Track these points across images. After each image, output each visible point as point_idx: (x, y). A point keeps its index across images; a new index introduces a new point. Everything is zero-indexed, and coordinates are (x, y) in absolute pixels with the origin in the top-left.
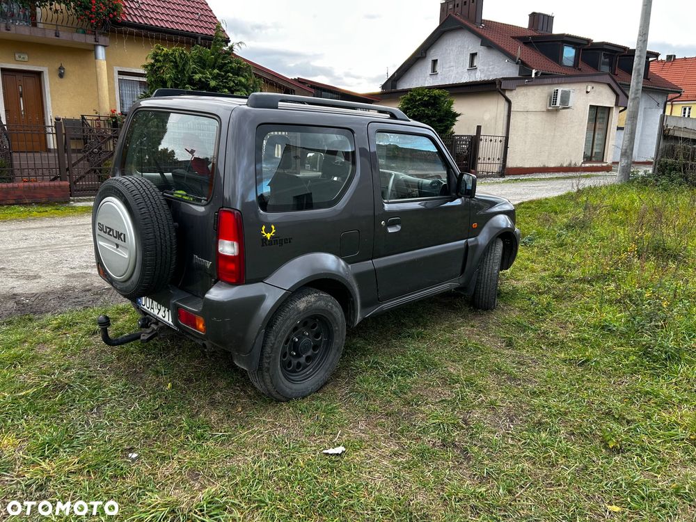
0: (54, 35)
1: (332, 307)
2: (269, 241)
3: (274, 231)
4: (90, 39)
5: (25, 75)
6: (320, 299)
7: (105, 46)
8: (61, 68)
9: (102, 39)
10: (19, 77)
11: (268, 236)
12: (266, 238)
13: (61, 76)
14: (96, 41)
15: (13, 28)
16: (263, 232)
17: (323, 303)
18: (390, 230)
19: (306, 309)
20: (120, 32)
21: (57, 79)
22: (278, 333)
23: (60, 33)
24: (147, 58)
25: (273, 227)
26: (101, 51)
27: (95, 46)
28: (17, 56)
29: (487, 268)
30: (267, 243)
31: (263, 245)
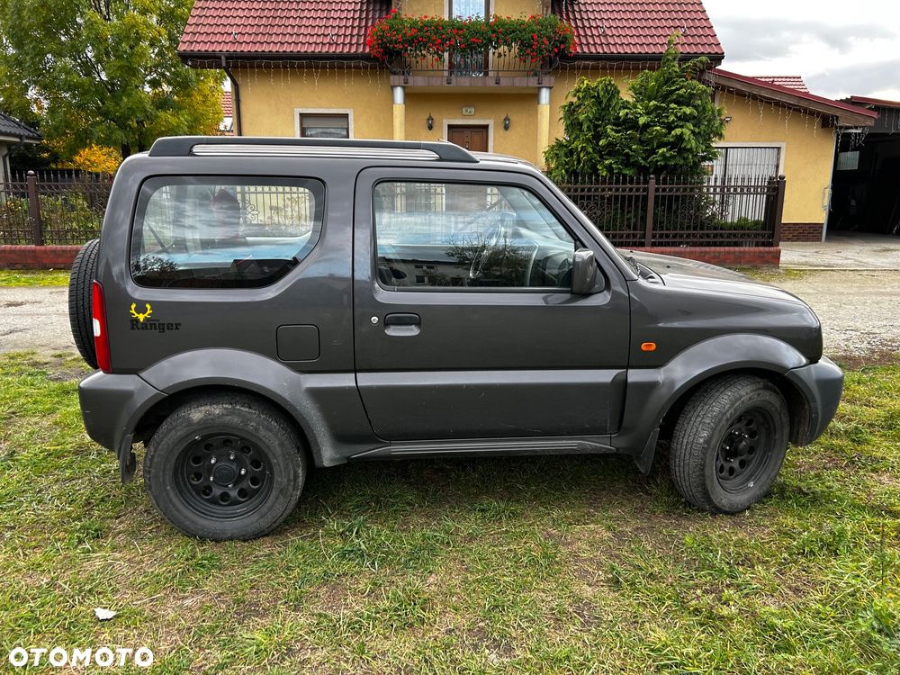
0: (494, 82)
1: (256, 429)
2: (142, 324)
3: (149, 312)
4: (533, 82)
5: (475, 130)
6: (232, 413)
7: (550, 88)
8: (507, 119)
9: (547, 80)
10: (467, 132)
11: (141, 317)
12: (137, 320)
13: (506, 128)
14: (539, 83)
15: (454, 81)
16: (133, 312)
17: (236, 420)
18: (393, 332)
19: (203, 422)
20: (572, 68)
21: (502, 131)
22: (159, 444)
23: (501, 79)
24: (567, 97)
25: (148, 306)
26: (545, 94)
27: (540, 88)
28: (464, 110)
29: (688, 431)
30: (139, 326)
31: (132, 328)
